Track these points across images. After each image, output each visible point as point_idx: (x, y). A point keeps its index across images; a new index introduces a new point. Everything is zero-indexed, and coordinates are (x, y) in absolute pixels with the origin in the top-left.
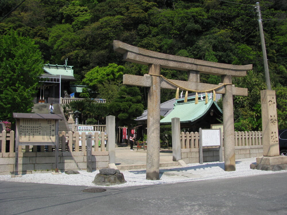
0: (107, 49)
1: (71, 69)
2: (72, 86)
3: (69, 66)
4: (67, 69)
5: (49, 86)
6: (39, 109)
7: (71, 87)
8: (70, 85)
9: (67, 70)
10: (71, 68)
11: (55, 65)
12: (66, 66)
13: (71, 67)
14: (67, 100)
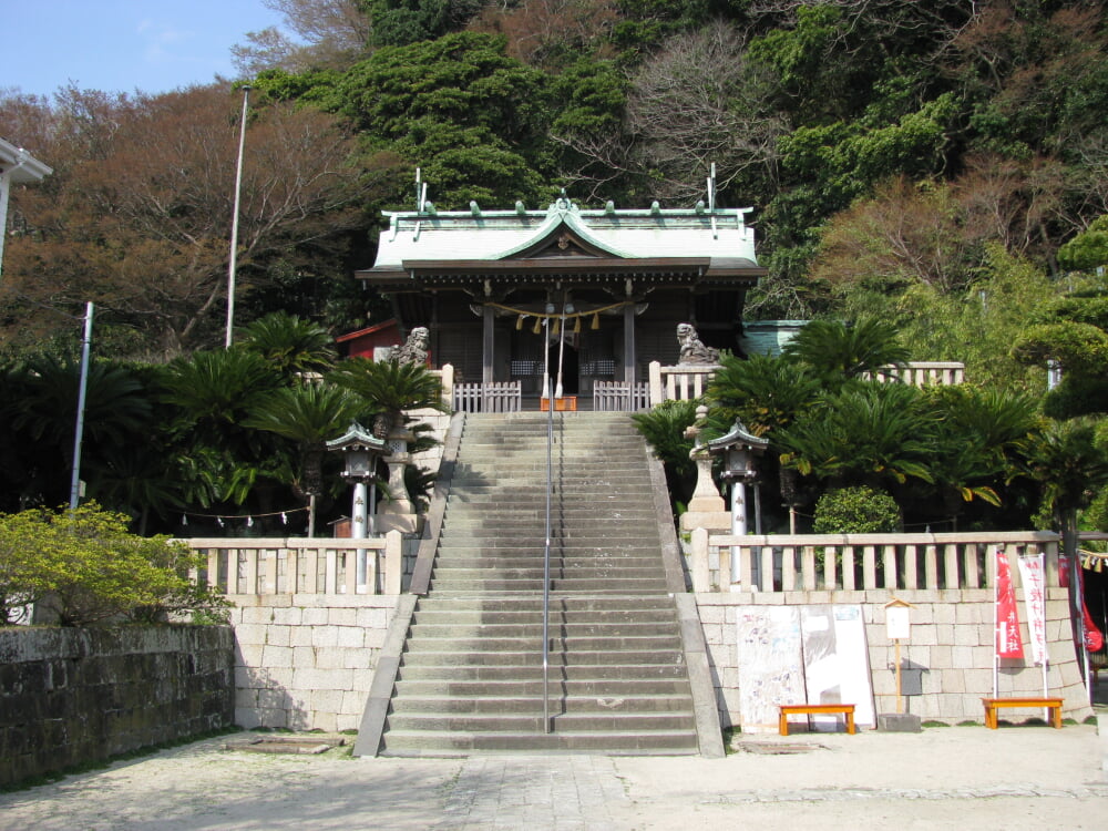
0: (944, 99)
1: (742, 226)
2: (751, 328)
3: (728, 211)
4: (718, 228)
5: (595, 312)
6: (501, 441)
7: (747, 334)
8: (745, 324)
9: (714, 231)
10: (741, 217)
11: (648, 212)
12: (707, 211)
13: (740, 212)
14: (691, 375)
